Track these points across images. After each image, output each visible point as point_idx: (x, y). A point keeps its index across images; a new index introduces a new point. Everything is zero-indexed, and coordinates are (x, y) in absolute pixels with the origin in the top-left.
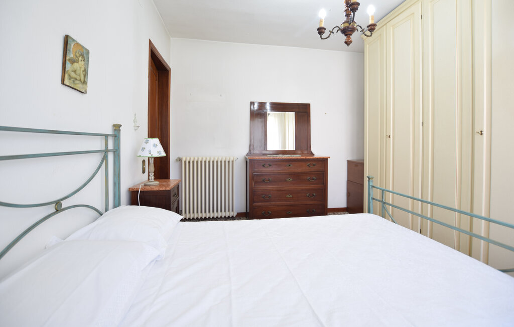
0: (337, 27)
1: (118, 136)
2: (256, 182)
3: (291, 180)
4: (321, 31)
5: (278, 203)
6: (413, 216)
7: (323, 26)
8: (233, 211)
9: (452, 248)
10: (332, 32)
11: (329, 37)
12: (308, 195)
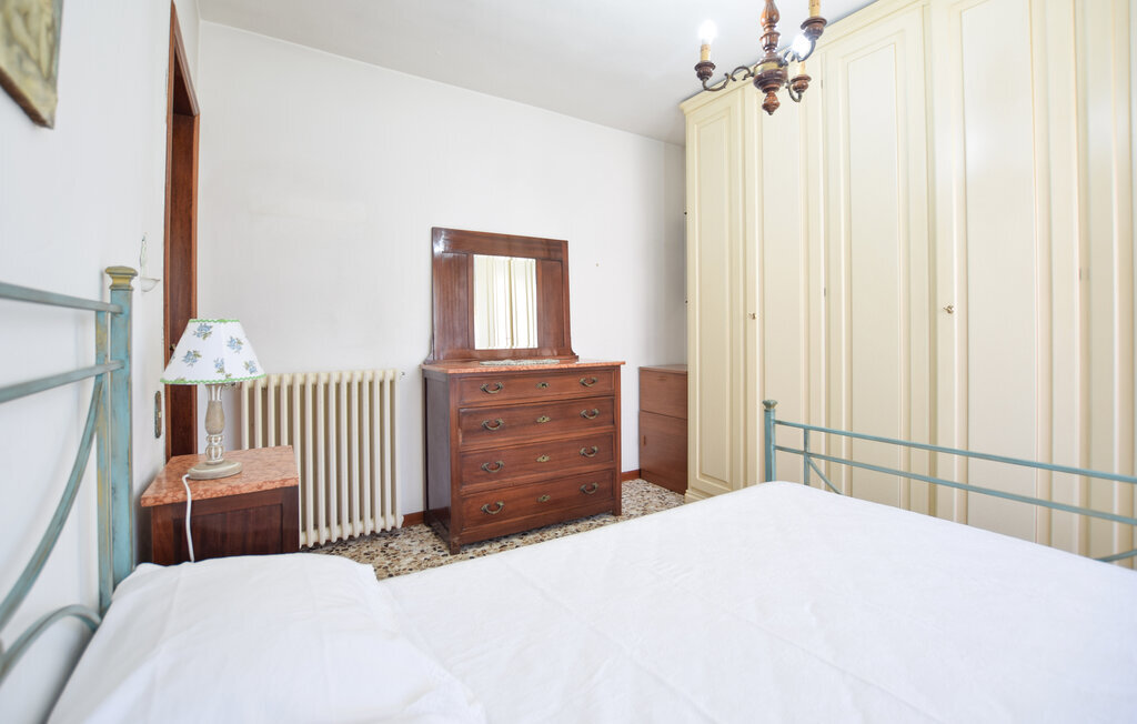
0: (746, 68)
1: (126, 312)
2: (468, 433)
3: (547, 419)
4: (704, 70)
5: (521, 478)
6: (909, 483)
7: (709, 59)
8: (393, 512)
9: (1030, 540)
10: (730, 77)
11: (724, 87)
12: (582, 451)
